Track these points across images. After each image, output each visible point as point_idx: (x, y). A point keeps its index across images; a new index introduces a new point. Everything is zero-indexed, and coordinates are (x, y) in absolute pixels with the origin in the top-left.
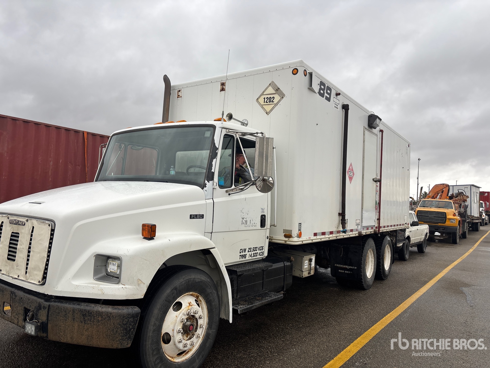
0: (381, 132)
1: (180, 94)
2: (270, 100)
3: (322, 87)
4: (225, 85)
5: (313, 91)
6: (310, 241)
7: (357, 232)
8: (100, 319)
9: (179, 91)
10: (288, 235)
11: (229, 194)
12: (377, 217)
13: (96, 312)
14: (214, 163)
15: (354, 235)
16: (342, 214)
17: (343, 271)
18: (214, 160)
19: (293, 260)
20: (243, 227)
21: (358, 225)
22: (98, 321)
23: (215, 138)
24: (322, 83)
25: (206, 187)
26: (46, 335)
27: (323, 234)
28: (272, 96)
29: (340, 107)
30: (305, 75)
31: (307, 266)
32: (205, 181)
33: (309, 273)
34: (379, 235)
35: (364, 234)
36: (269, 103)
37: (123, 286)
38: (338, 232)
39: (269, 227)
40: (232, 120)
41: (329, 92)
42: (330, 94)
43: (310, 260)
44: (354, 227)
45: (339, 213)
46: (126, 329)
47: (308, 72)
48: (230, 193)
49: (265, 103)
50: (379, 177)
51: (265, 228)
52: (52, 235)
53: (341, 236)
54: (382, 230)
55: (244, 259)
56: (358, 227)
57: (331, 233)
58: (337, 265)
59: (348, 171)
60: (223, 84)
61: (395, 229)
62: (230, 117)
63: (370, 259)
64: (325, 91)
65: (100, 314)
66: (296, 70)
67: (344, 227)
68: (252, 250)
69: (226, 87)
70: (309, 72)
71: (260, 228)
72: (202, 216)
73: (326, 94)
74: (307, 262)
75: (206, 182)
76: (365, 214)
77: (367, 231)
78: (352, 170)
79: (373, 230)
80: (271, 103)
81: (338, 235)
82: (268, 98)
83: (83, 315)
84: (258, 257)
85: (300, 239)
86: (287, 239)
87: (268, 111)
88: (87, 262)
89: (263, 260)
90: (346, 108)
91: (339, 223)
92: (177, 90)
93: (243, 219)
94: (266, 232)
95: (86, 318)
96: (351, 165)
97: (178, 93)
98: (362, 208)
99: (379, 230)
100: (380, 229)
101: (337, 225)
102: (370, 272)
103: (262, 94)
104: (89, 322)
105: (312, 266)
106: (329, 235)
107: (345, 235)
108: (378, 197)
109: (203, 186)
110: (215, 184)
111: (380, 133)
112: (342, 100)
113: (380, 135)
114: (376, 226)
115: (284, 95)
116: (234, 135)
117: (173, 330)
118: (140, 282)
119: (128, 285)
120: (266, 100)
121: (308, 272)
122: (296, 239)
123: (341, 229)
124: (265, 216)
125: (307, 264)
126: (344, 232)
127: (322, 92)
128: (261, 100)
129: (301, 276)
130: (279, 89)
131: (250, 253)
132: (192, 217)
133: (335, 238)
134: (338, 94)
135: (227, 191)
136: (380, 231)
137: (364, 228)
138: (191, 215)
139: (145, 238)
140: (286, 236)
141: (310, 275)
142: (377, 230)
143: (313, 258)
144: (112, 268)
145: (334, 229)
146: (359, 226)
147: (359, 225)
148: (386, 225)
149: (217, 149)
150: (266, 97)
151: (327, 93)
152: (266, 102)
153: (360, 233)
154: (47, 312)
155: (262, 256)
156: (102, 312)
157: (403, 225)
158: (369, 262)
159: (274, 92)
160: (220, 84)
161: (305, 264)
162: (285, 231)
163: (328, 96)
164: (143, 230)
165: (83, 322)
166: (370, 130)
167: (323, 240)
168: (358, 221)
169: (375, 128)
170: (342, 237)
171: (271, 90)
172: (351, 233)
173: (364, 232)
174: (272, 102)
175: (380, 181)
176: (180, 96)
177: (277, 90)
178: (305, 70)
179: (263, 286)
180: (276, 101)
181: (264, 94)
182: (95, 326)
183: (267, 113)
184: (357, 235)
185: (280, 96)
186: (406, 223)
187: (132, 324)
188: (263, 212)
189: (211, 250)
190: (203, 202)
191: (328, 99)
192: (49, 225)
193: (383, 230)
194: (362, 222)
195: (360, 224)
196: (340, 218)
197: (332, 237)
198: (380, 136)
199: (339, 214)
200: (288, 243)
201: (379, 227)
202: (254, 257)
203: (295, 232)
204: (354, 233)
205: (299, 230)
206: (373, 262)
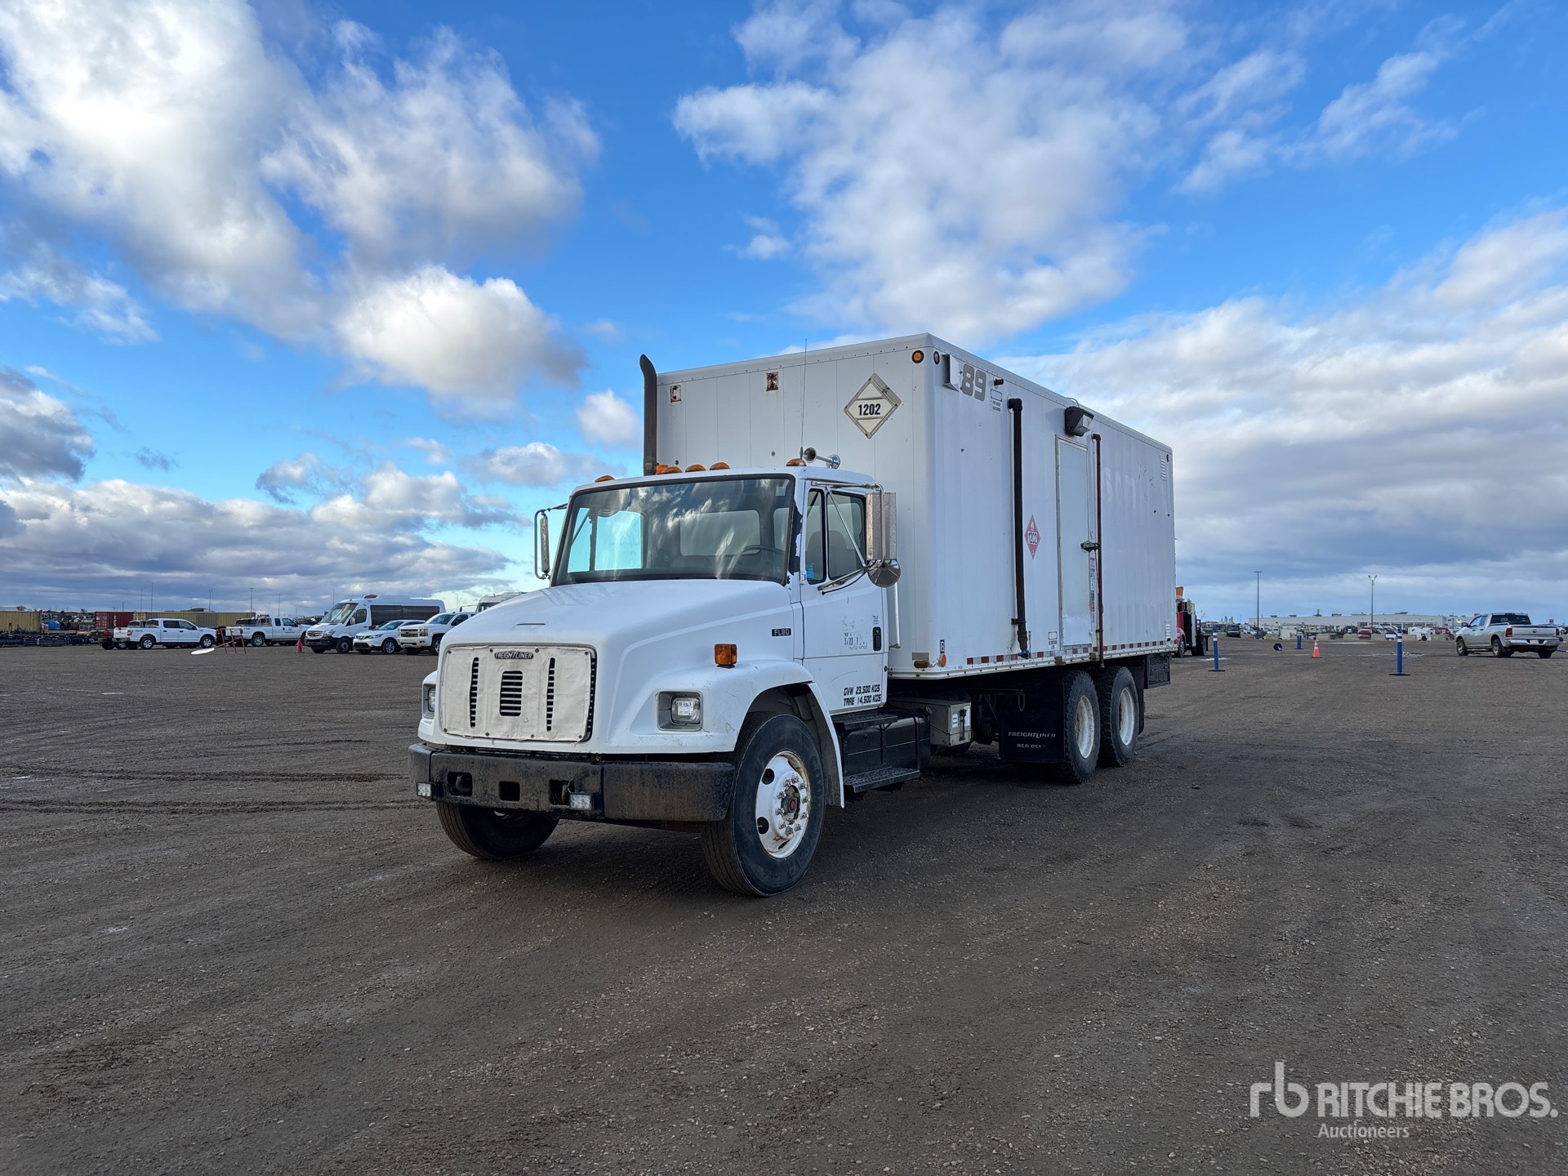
0: (1095, 440)
1: (676, 393)
2: (873, 410)
3: (968, 375)
4: (775, 379)
5: (952, 388)
6: (961, 674)
7: (1053, 658)
8: (682, 780)
9: (675, 388)
10: (922, 663)
11: (823, 593)
12: (1096, 626)
13: (676, 771)
14: (797, 541)
15: (1047, 664)
16: (1019, 622)
17: (1027, 746)
18: (799, 536)
19: (931, 712)
20: (846, 650)
21: (1053, 642)
22: (680, 783)
23: (795, 498)
24: (967, 369)
25: (789, 582)
26: (601, 811)
27: (985, 660)
28: (875, 402)
29: (1004, 405)
30: (937, 363)
31: (956, 725)
32: (786, 574)
33: (962, 738)
34: (1103, 666)
35: (1068, 662)
36: (869, 415)
37: (708, 734)
38: (1014, 657)
39: (887, 650)
40: (816, 460)
41: (981, 381)
42: (983, 386)
43: (962, 713)
44: (1046, 647)
45: (1013, 620)
46: (719, 793)
47: (940, 354)
48: (825, 591)
49: (863, 416)
50: (1095, 540)
51: (881, 651)
52: (594, 667)
53: (1019, 665)
54: (1107, 655)
55: (851, 706)
56: (1053, 647)
57: (1000, 658)
58: (1014, 734)
59: (1027, 532)
60: (772, 377)
61: (1142, 653)
62: (812, 455)
63: (1086, 722)
64: (974, 382)
65: (683, 773)
66: (919, 354)
67: (1023, 646)
68: (862, 691)
69: (779, 383)
70: (944, 354)
71: (874, 652)
72: (789, 632)
73: (976, 388)
74: (956, 716)
75: (789, 574)
76: (1068, 620)
77: (1074, 656)
78: (1036, 530)
79: (1088, 654)
80: (874, 415)
81: (1014, 662)
82: (867, 405)
83: (657, 777)
84: (872, 703)
85: (943, 669)
86: (920, 670)
87: (869, 432)
88: (648, 703)
89: (880, 711)
90: (1015, 405)
91: (1015, 640)
92: (669, 386)
93: (846, 635)
94: (882, 658)
95: (662, 781)
96: (1032, 519)
97: (672, 392)
98: (1061, 609)
99: (1101, 655)
100: (1104, 653)
101: (1010, 643)
102: (1086, 746)
103: (856, 398)
104: (666, 786)
105: (965, 725)
106: (995, 663)
107: (1027, 664)
108: (1095, 582)
109: (784, 581)
110: (803, 577)
111: (1093, 442)
112: (1007, 392)
113: (1093, 445)
114: (1094, 645)
115: (900, 401)
116: (823, 489)
117: (771, 811)
118: (729, 727)
119: (713, 731)
120: (863, 410)
121: (959, 735)
122: (937, 669)
123: (1018, 650)
124: (879, 629)
125: (957, 720)
126: (1026, 655)
127: (968, 385)
128: (854, 410)
129: (947, 744)
130: (889, 388)
131: (860, 696)
132: (775, 633)
133: (1006, 669)
134: (998, 382)
135: (820, 588)
136: (1105, 657)
137: (1066, 649)
138: (773, 631)
139: (720, 666)
140: (917, 665)
141: (962, 742)
142: (1097, 654)
143: (968, 708)
144: (685, 709)
145: (1005, 652)
146: (1056, 646)
147: (1056, 642)
148: (1118, 643)
149: (801, 516)
150: (863, 403)
151: (978, 385)
152: (865, 414)
153: (1058, 659)
154: (599, 778)
155: (878, 703)
156: (685, 771)
157: (1161, 643)
158: (1083, 729)
159: (880, 395)
160: (766, 376)
161: (954, 721)
162: (914, 655)
163: (980, 390)
164: (717, 653)
165: (658, 786)
166: (1070, 439)
167: (984, 672)
168: (1053, 636)
169: (1081, 435)
170: (1021, 667)
171: (872, 391)
172: (1040, 659)
173: (1067, 658)
174: (877, 413)
175: (1098, 547)
176: (677, 399)
177: (885, 390)
178: (936, 353)
179: (882, 757)
180: (883, 411)
181: (860, 397)
182: (676, 791)
183: (867, 435)
184: (1053, 664)
185: (891, 403)
186: (1169, 640)
187: (727, 785)
188: (876, 621)
189: (809, 685)
190: (788, 608)
191: (981, 397)
192: (586, 653)
193: (1111, 655)
194: (1061, 636)
195: (1058, 640)
196: (1014, 628)
197: (1002, 667)
198: (1093, 449)
199: (1014, 622)
200: (922, 676)
201: (1102, 648)
202: (867, 704)
203: (934, 658)
204: (1045, 659)
205: (941, 652)
206: (1093, 729)
